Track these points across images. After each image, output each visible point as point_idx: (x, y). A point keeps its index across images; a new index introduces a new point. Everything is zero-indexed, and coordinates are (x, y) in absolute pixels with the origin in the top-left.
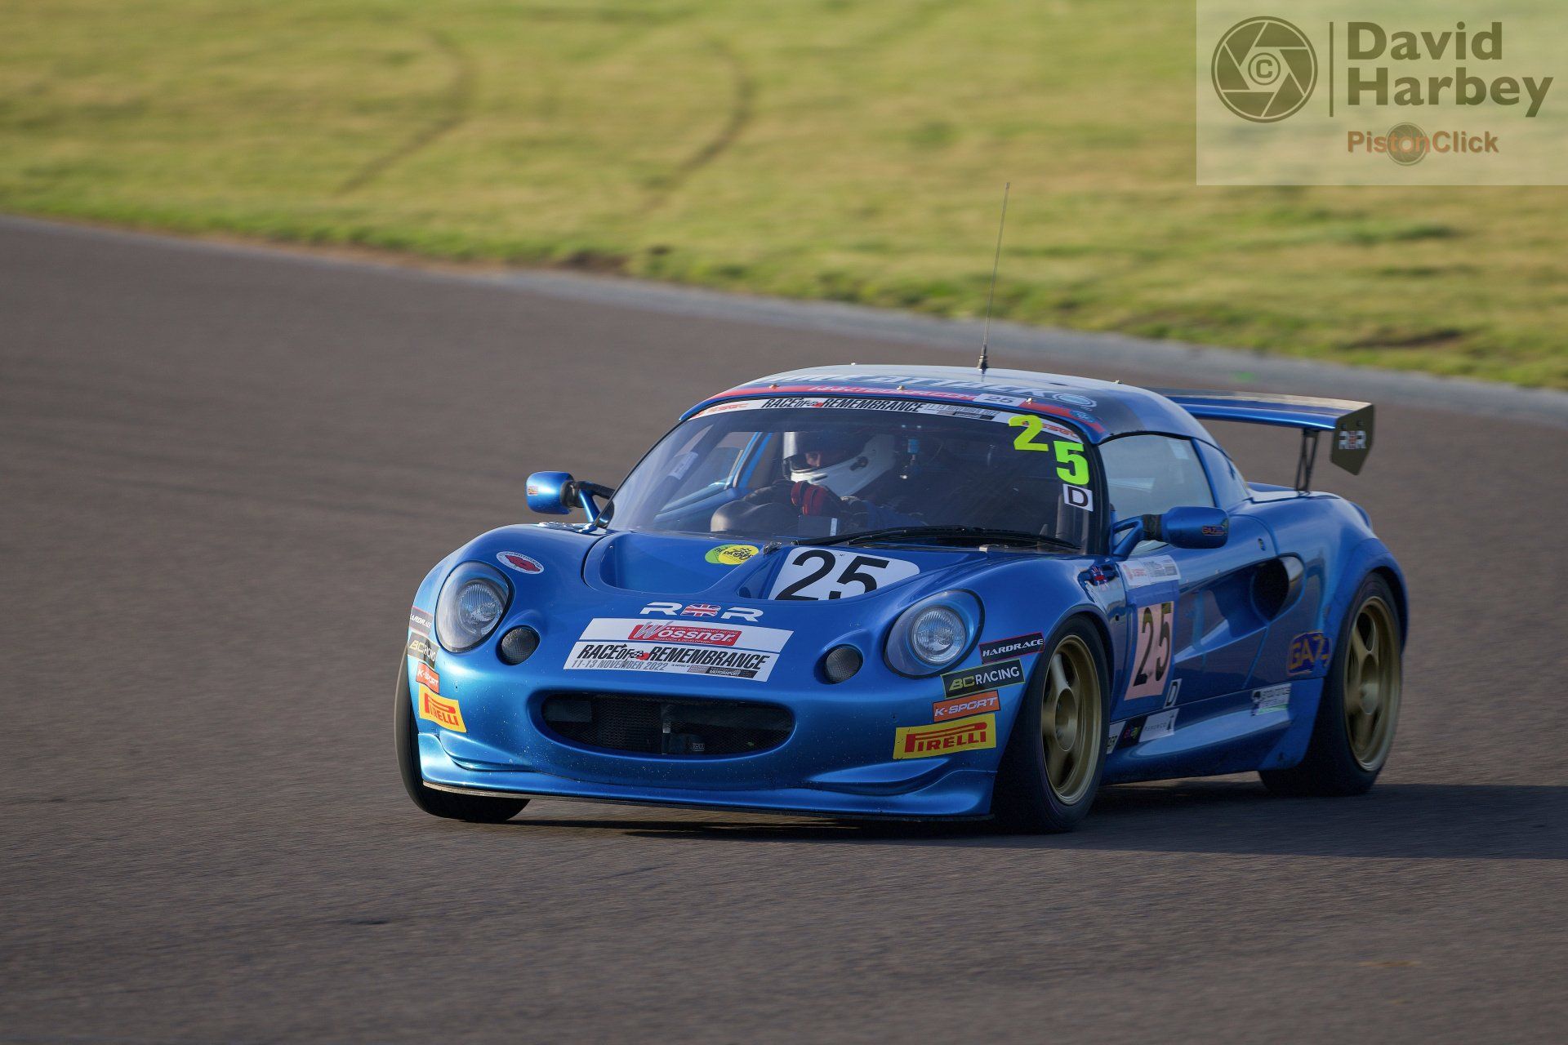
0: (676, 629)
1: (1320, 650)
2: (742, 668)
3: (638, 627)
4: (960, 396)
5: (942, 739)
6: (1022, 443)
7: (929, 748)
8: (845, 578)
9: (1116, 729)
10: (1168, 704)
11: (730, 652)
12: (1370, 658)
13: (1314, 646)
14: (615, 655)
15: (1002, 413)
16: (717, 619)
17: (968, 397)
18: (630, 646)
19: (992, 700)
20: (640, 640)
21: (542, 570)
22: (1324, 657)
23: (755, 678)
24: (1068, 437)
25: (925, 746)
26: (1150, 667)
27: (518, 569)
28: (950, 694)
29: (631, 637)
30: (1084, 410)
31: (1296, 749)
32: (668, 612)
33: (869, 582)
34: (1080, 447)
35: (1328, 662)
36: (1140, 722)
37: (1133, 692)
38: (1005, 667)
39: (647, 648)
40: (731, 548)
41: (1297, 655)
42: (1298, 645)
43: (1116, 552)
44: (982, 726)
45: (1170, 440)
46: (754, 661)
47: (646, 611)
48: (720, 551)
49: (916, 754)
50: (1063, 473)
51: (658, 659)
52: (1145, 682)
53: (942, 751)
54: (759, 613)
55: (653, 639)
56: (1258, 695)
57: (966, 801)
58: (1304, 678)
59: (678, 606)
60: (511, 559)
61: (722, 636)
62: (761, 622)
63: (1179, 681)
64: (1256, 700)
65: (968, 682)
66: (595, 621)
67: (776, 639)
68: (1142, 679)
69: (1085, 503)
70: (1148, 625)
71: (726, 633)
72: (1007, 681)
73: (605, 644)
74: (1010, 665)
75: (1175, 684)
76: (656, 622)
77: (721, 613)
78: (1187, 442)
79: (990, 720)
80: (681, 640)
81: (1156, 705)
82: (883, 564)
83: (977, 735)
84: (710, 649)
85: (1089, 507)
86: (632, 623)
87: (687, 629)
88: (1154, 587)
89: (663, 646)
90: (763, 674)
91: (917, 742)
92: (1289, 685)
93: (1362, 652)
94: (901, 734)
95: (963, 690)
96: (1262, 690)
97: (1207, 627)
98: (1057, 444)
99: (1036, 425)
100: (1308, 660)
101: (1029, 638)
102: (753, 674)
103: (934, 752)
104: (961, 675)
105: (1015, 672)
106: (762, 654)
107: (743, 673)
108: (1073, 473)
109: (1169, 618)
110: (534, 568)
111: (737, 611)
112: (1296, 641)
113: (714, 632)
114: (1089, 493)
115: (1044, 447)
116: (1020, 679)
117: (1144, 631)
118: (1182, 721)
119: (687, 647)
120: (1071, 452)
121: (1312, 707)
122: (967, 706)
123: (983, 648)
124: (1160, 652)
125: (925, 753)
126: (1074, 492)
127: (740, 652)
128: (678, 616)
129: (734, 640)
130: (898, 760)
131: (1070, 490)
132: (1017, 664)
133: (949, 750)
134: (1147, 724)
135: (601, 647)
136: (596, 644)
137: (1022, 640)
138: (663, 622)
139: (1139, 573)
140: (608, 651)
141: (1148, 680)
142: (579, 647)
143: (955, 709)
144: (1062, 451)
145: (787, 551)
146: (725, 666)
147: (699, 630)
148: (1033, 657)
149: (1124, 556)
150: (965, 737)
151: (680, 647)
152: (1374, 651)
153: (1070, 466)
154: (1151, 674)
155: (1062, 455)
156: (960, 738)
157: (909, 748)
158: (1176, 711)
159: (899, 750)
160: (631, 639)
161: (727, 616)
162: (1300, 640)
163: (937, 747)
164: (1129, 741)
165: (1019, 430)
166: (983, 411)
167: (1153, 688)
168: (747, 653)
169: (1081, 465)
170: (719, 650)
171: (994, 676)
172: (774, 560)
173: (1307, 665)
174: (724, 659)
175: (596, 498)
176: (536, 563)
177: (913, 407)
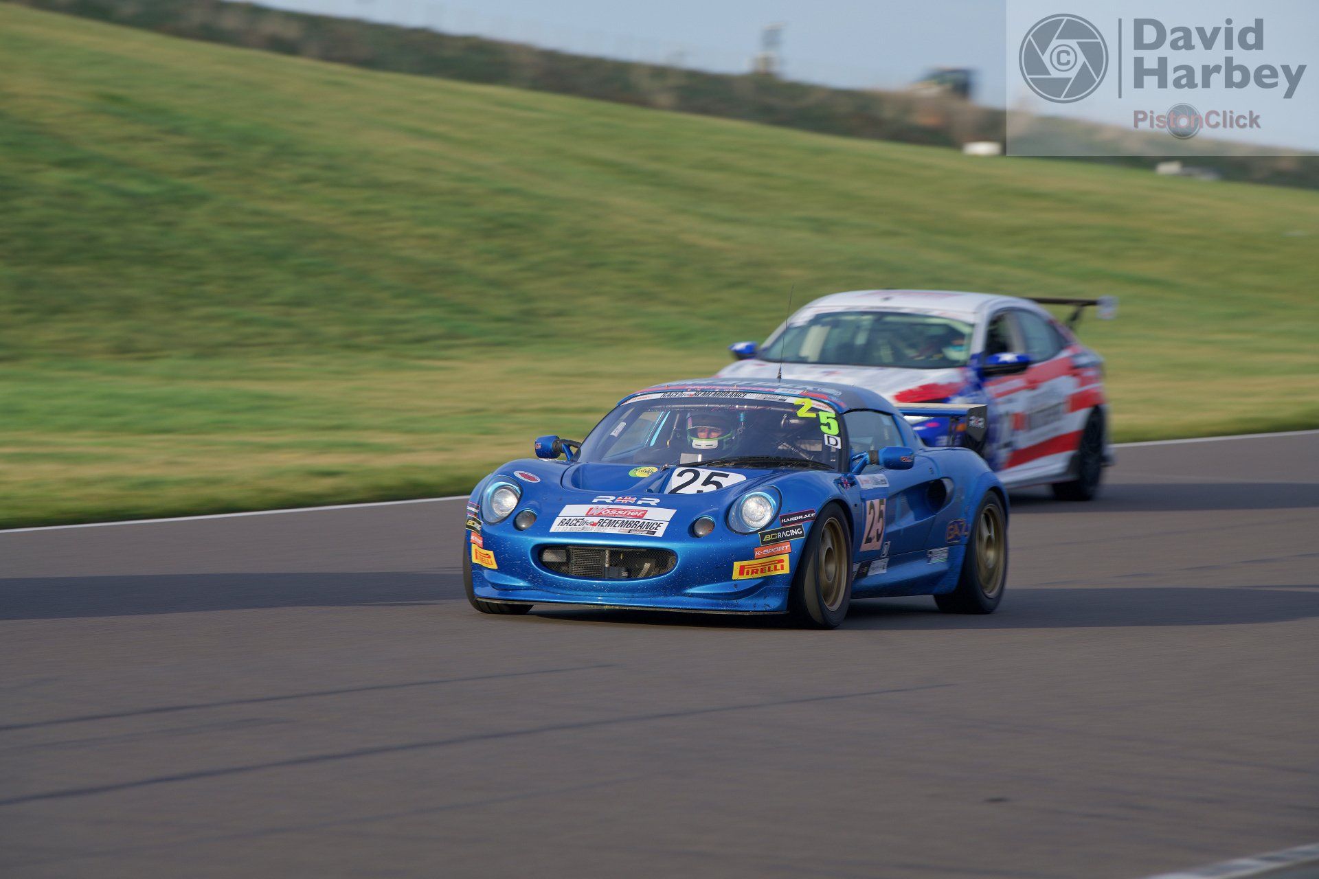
0: (612, 509)
1: (963, 530)
2: (648, 529)
3: (591, 509)
4: (767, 389)
5: (759, 568)
6: (802, 413)
7: (752, 573)
8: (705, 483)
9: (856, 567)
10: (883, 555)
11: (641, 521)
12: (989, 538)
13: (960, 527)
14: (578, 524)
15: (790, 398)
16: (635, 504)
17: (772, 390)
18: (586, 519)
19: (787, 547)
20: (592, 516)
21: (539, 481)
22: (966, 533)
23: (655, 535)
24: (826, 410)
25: (750, 572)
26: (873, 534)
27: (526, 480)
28: (763, 543)
29: (587, 514)
30: (835, 396)
31: (952, 583)
32: (608, 501)
33: (718, 484)
34: (833, 414)
35: (967, 537)
36: (868, 565)
37: (865, 547)
38: (794, 528)
39: (596, 520)
40: (643, 469)
41: (951, 532)
42: (951, 527)
43: (854, 470)
44: (781, 561)
45: (881, 415)
46: (655, 526)
47: (595, 500)
48: (637, 470)
49: (745, 577)
50: (824, 429)
51: (602, 526)
52: (870, 542)
53: (760, 575)
54: (657, 501)
55: (598, 515)
56: (931, 553)
57: (773, 603)
58: (956, 544)
59: (613, 498)
60: (522, 475)
61: (637, 513)
62: (659, 506)
63: (889, 542)
64: (930, 556)
65: (774, 536)
66: (567, 507)
67: (667, 514)
68: (869, 540)
69: (836, 445)
70: (872, 511)
71: (639, 511)
72: (795, 536)
73: (573, 518)
74: (797, 528)
75: (887, 544)
76: (601, 506)
77: (637, 501)
78: (890, 417)
79: (786, 558)
80: (615, 516)
81: (876, 555)
82: (726, 476)
83: (779, 566)
84: (630, 520)
85: (839, 447)
86: (588, 507)
87: (618, 510)
88: (875, 489)
89: (605, 519)
90: (660, 533)
91: (745, 570)
92: (947, 548)
93: (986, 534)
94: (737, 565)
95: (771, 541)
96: (933, 550)
97: (903, 515)
98: (820, 413)
99: (809, 403)
100: (956, 535)
101: (807, 514)
102: (654, 533)
103: (755, 576)
104: (770, 533)
105: (799, 531)
106: (659, 522)
107: (648, 533)
108: (830, 428)
109: (883, 507)
110: (535, 480)
111: (646, 500)
112: (951, 524)
113: (632, 511)
114: (839, 439)
115: (813, 415)
116: (802, 535)
117: (870, 514)
118: (890, 565)
119: (617, 519)
120: (828, 418)
121: (959, 561)
122: (773, 550)
123: (782, 518)
124: (879, 526)
125: (750, 576)
126: (830, 438)
127: (647, 521)
128: (613, 503)
129: (644, 515)
130: (735, 580)
131: (828, 437)
132: (800, 527)
133: (764, 575)
134: (872, 566)
135: (570, 520)
136: (568, 518)
137: (803, 514)
138: (605, 506)
139: (867, 482)
140: (574, 522)
141: (873, 541)
142: (558, 520)
143: (766, 552)
144: (823, 418)
145: (674, 470)
146: (639, 528)
147: (624, 510)
148: (809, 523)
149: (859, 472)
150: (772, 567)
151: (614, 519)
152: (993, 534)
153: (828, 425)
154: (874, 537)
155: (823, 419)
156: (769, 568)
157: (741, 573)
158: (887, 560)
159: (736, 575)
160: (587, 515)
161: (640, 502)
162: (953, 524)
163: (756, 573)
164: (862, 574)
165: (800, 407)
166: (780, 397)
167: (875, 545)
168: (651, 522)
169: (834, 424)
170: (635, 520)
171: (788, 533)
172: (667, 474)
173: (957, 537)
174: (638, 525)
175: (571, 448)
176: (535, 477)
177: (742, 395)
